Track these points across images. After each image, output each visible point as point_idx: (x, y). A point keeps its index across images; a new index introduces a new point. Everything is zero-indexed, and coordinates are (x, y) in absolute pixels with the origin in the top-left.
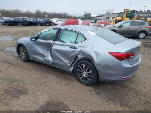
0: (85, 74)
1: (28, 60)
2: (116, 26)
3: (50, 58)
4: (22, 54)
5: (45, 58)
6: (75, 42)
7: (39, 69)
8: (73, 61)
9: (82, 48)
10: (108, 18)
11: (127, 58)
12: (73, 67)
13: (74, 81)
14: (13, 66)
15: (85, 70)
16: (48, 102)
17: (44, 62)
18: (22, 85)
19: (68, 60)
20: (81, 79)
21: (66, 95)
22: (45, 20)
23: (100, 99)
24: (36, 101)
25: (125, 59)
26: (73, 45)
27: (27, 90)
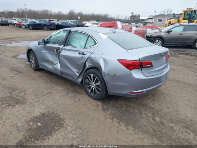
0: (93, 86)
1: (38, 69)
2: (163, 32)
3: (59, 66)
4: (32, 61)
5: (54, 66)
6: (85, 47)
7: (48, 79)
8: (81, 70)
9: (90, 54)
10: (161, 20)
11: (139, 67)
12: (82, 77)
13: (82, 94)
14: (20, 74)
15: (94, 81)
16: (43, 114)
17: (53, 71)
18: (21, 95)
19: (77, 69)
20: (89, 92)
21: (66, 108)
22: (77, 23)
23: (104, 116)
24: (30, 112)
25: (137, 68)
26: (82, 50)
27: (26, 100)
